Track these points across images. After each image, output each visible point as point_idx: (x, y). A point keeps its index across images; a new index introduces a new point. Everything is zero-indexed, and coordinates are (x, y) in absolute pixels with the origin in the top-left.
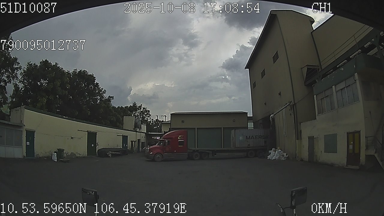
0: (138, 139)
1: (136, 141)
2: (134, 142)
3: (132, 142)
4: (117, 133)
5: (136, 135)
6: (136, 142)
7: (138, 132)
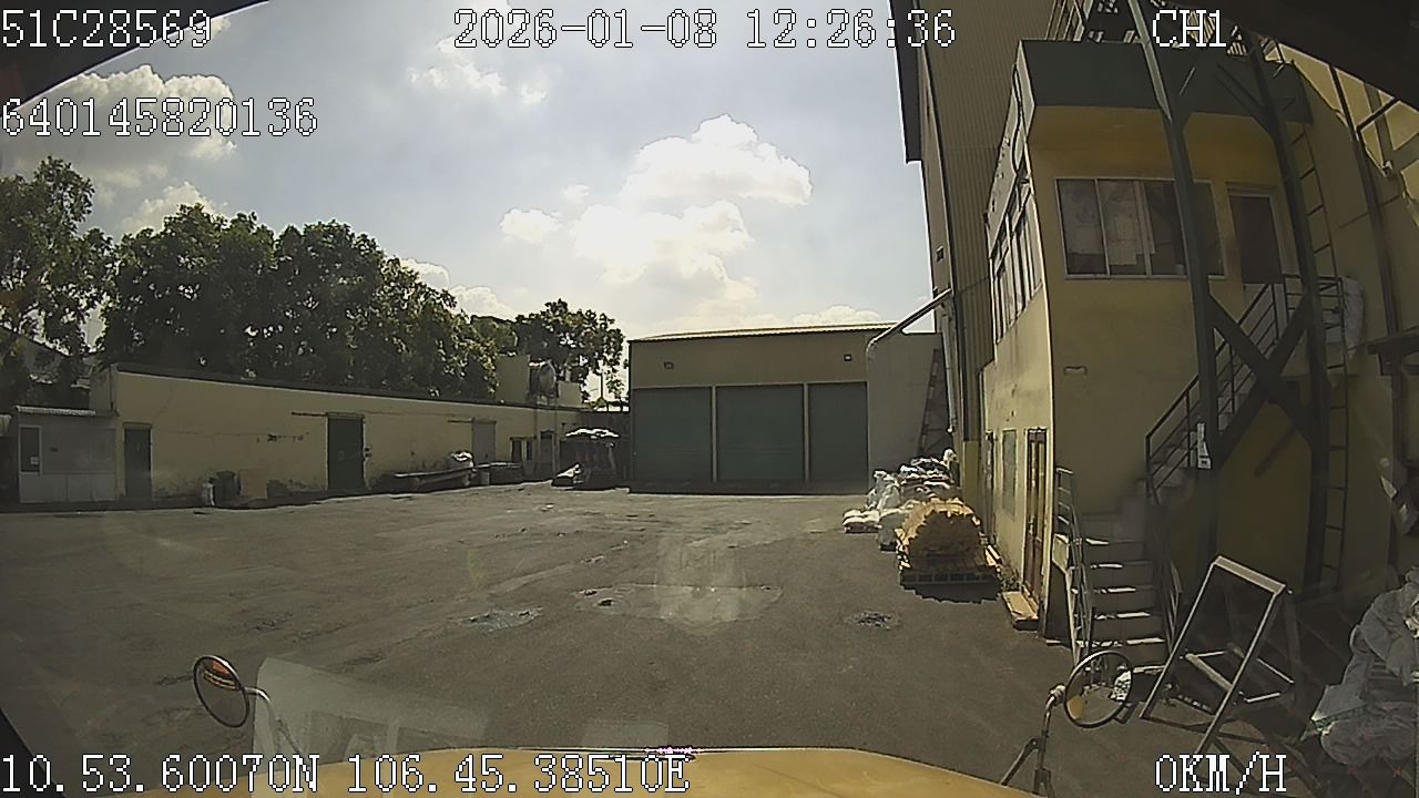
0: (542, 433)
1: (535, 437)
2: (524, 445)
3: (516, 443)
4: (448, 415)
5: (536, 418)
6: (533, 444)
7: (542, 407)
